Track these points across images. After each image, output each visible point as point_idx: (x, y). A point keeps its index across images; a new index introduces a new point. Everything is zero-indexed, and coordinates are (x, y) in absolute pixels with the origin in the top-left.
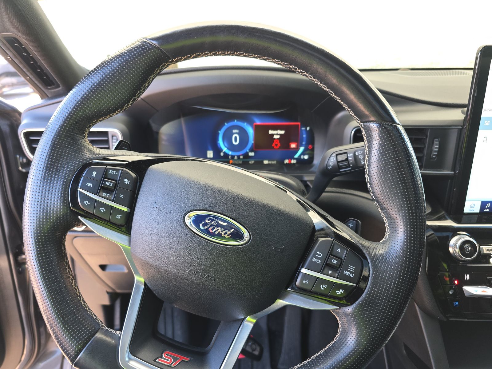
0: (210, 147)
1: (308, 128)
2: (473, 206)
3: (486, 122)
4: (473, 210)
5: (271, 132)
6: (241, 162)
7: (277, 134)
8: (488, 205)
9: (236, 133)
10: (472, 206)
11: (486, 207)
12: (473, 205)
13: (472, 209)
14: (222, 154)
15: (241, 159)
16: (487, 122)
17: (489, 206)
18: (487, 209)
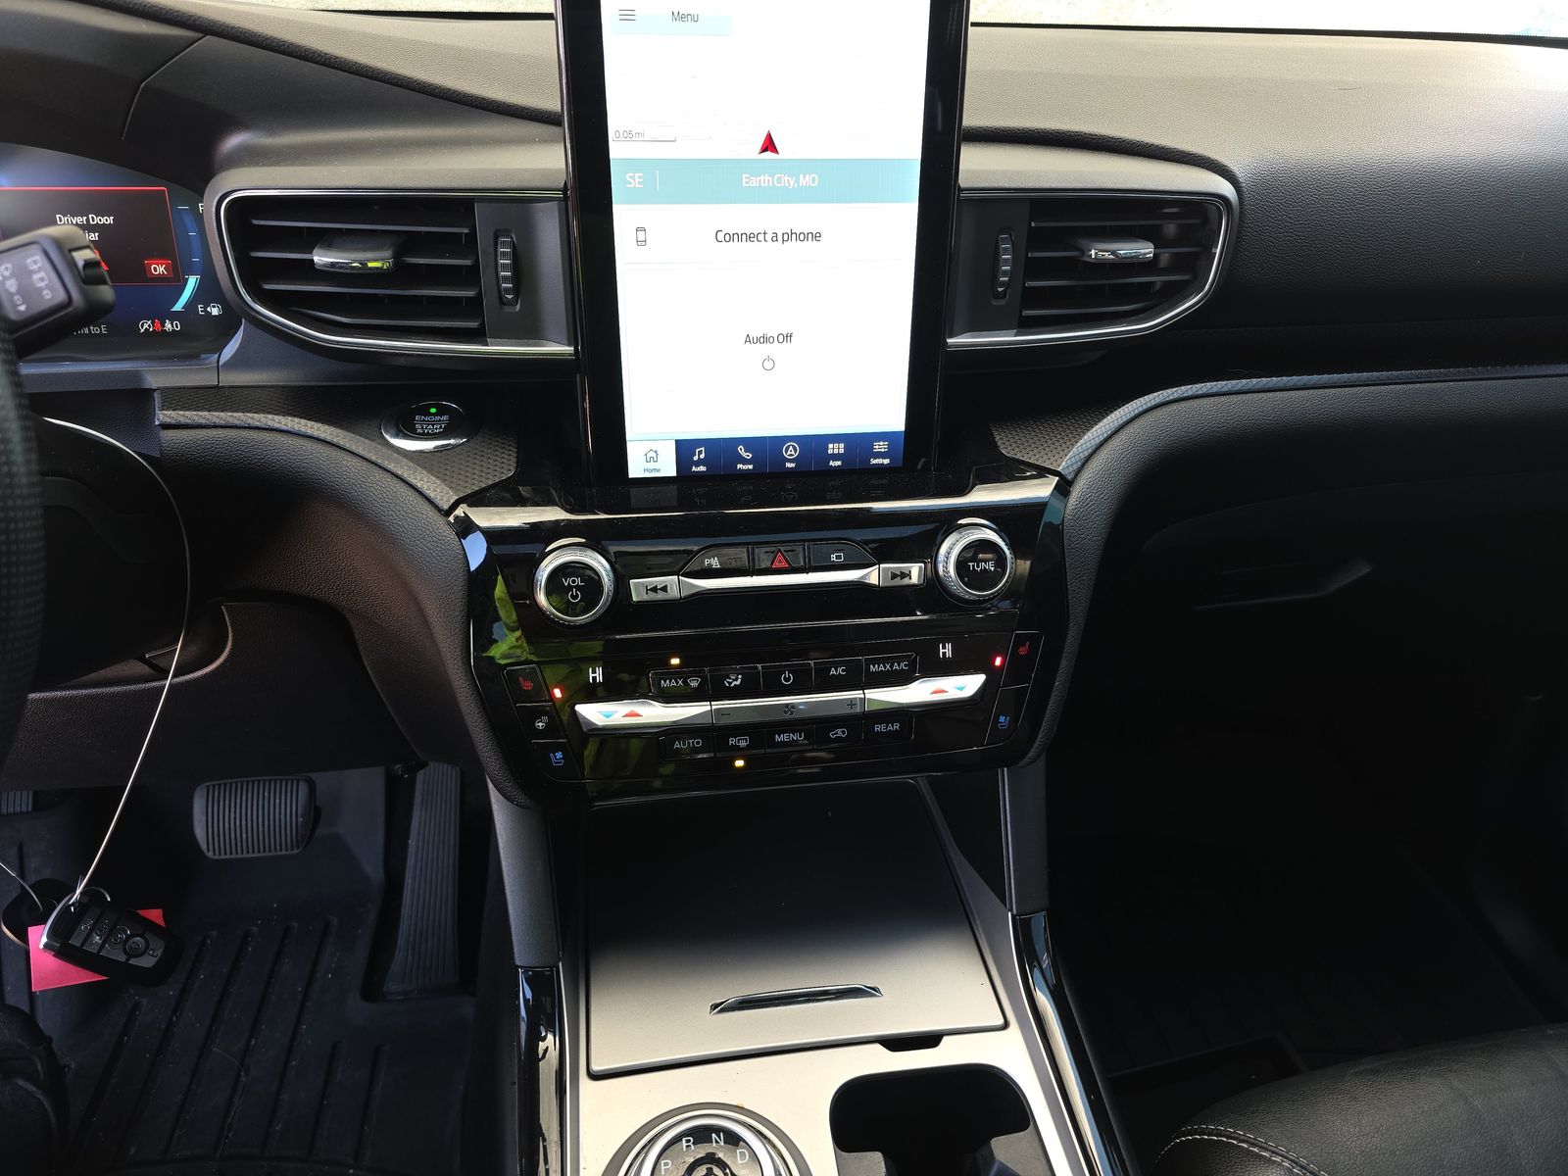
2: (653, 457)
3: (630, 177)
4: (658, 471)
5: (62, 219)
8: (700, 453)
10: (649, 456)
11: (696, 458)
12: (653, 454)
13: (652, 465)
16: (633, 178)
17: (702, 456)
18: (699, 463)
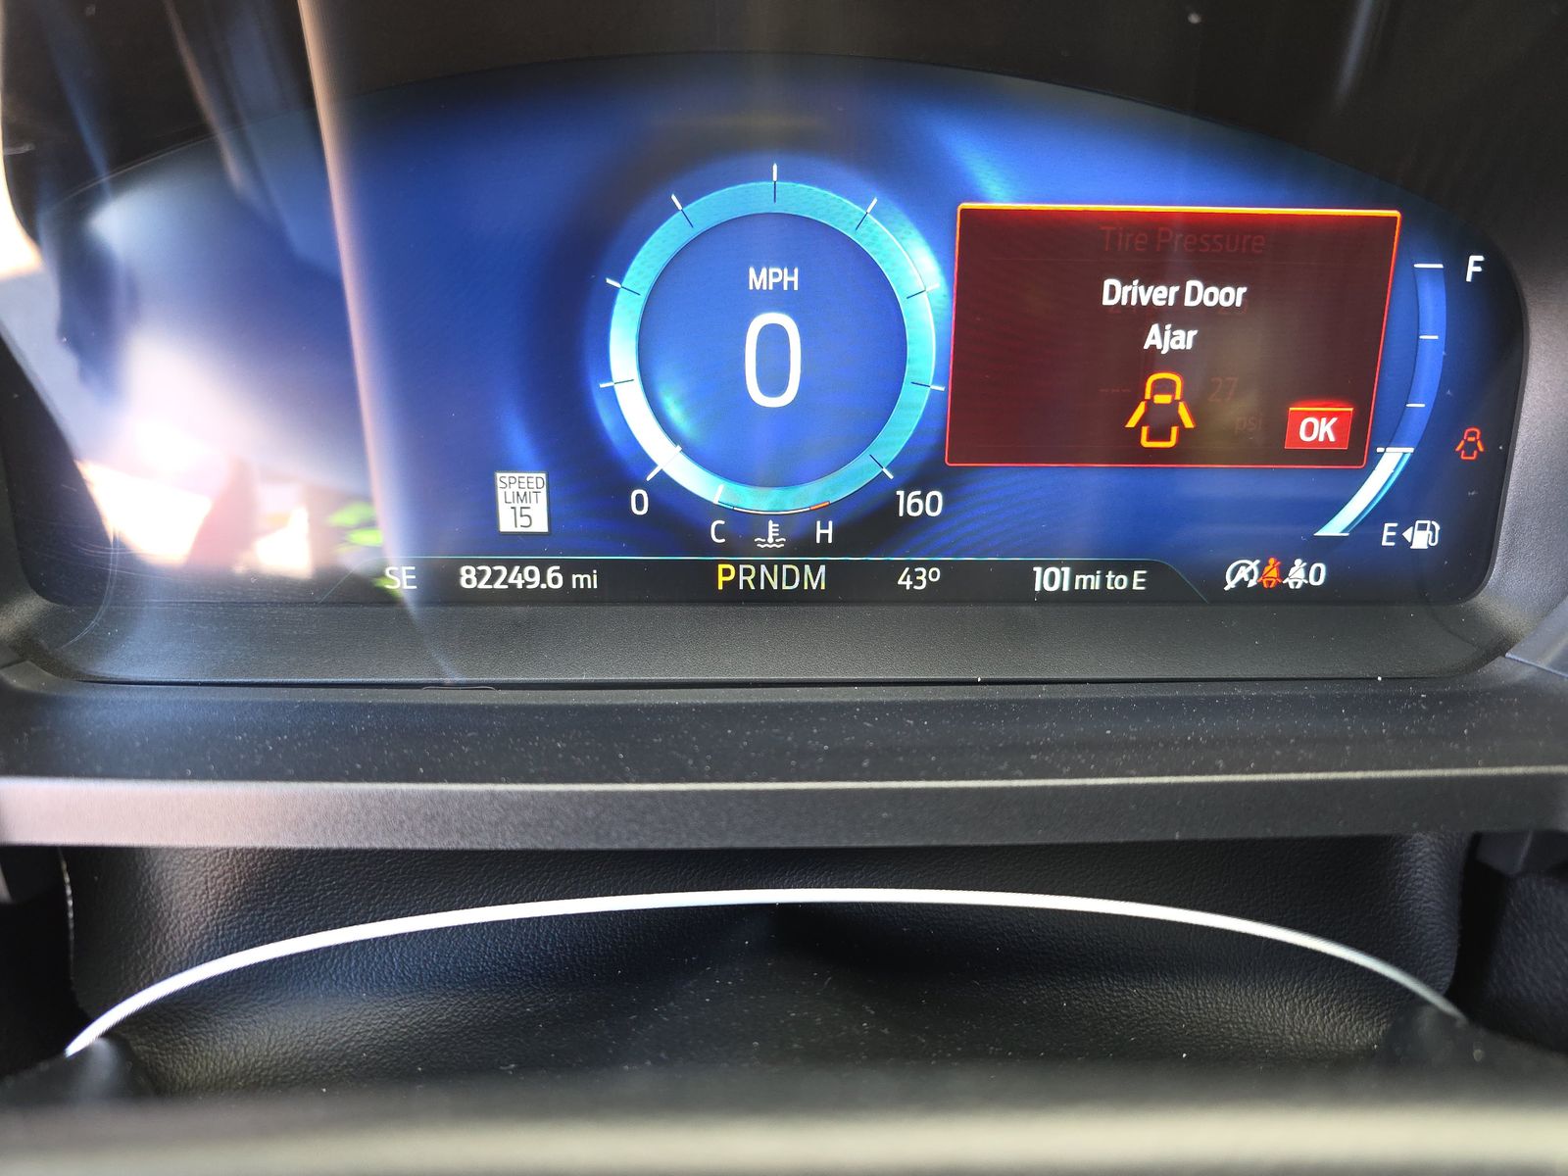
0: (518, 437)
1: (1474, 265)
5: (1117, 292)
6: (816, 580)
7: (1176, 316)
9: (777, 299)
14: (639, 504)
15: (824, 548)
